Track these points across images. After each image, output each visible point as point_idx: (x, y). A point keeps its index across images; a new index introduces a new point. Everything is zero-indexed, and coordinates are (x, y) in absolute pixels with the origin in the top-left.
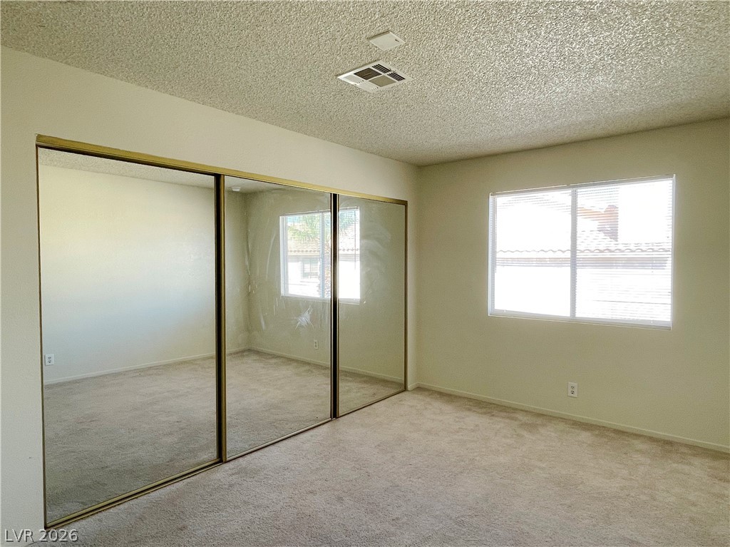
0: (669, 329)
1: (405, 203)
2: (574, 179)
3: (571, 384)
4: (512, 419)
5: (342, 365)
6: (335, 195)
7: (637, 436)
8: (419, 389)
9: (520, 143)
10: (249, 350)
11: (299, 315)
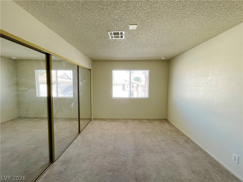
0: (148, 98)
1: (90, 70)
2: (130, 68)
3: (131, 111)
4: (120, 121)
5: (81, 117)
6: (78, 66)
7: (143, 119)
8: (94, 119)
9: (120, 59)
10: (20, 117)
11: (71, 104)
